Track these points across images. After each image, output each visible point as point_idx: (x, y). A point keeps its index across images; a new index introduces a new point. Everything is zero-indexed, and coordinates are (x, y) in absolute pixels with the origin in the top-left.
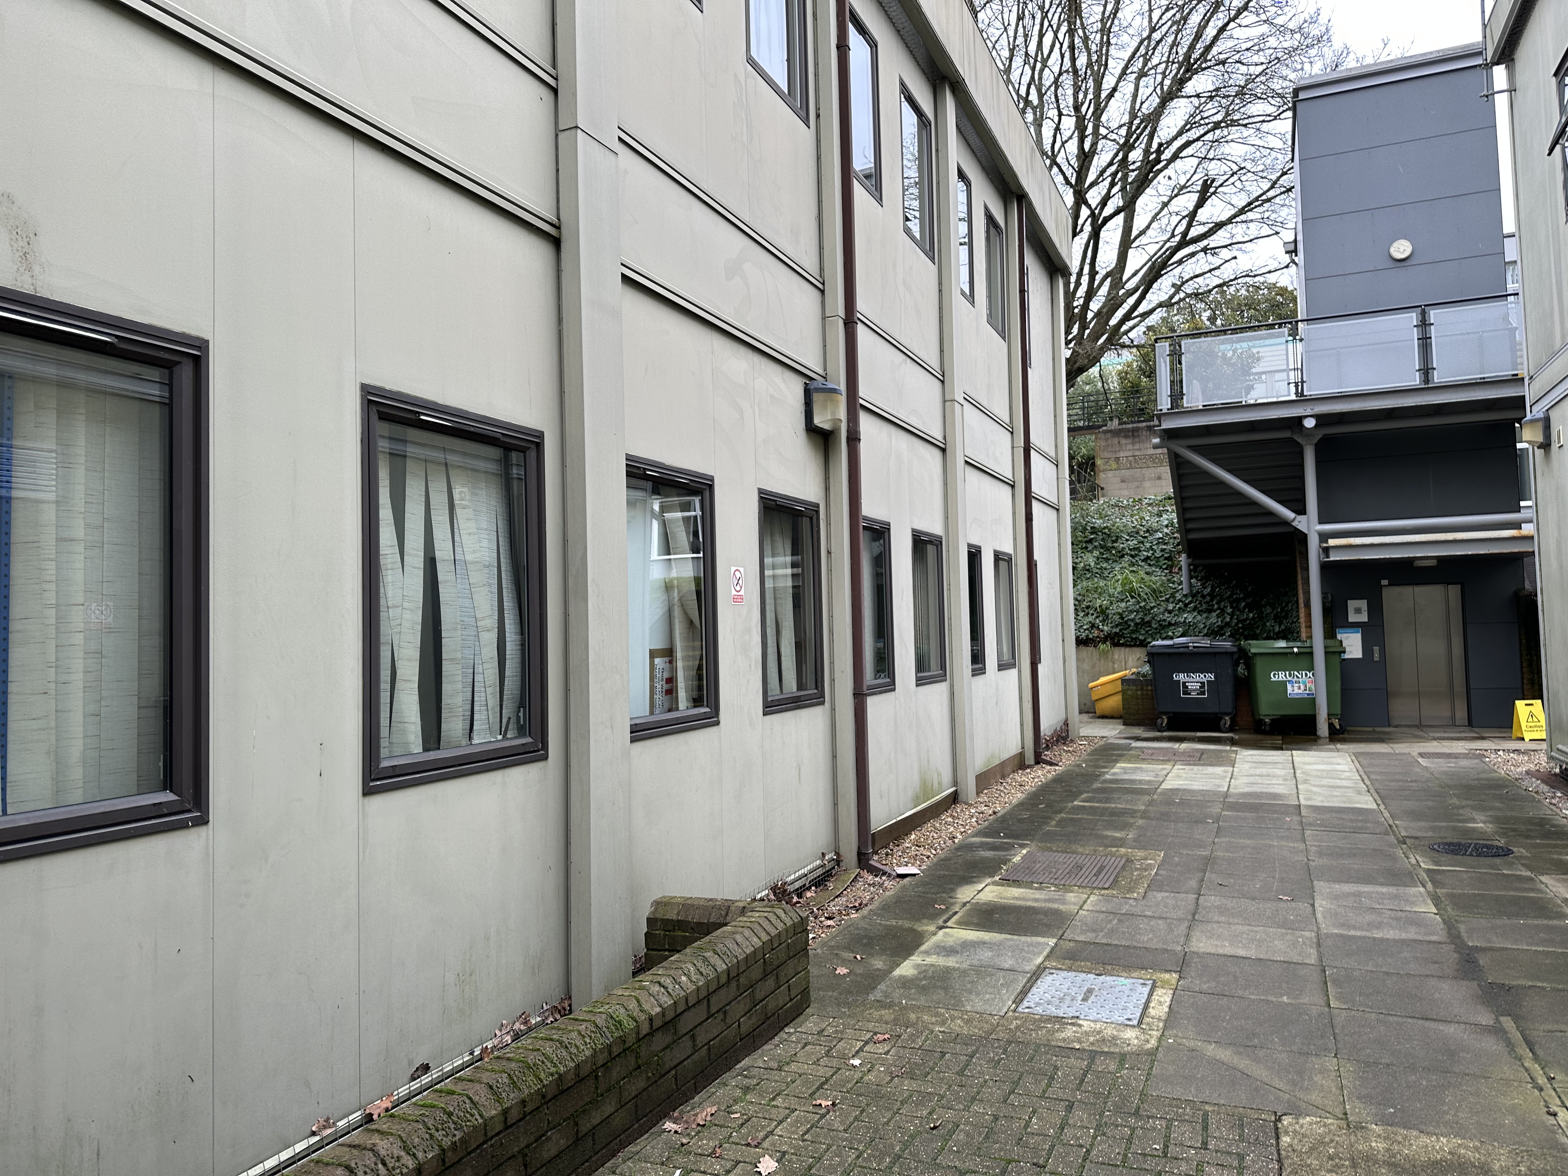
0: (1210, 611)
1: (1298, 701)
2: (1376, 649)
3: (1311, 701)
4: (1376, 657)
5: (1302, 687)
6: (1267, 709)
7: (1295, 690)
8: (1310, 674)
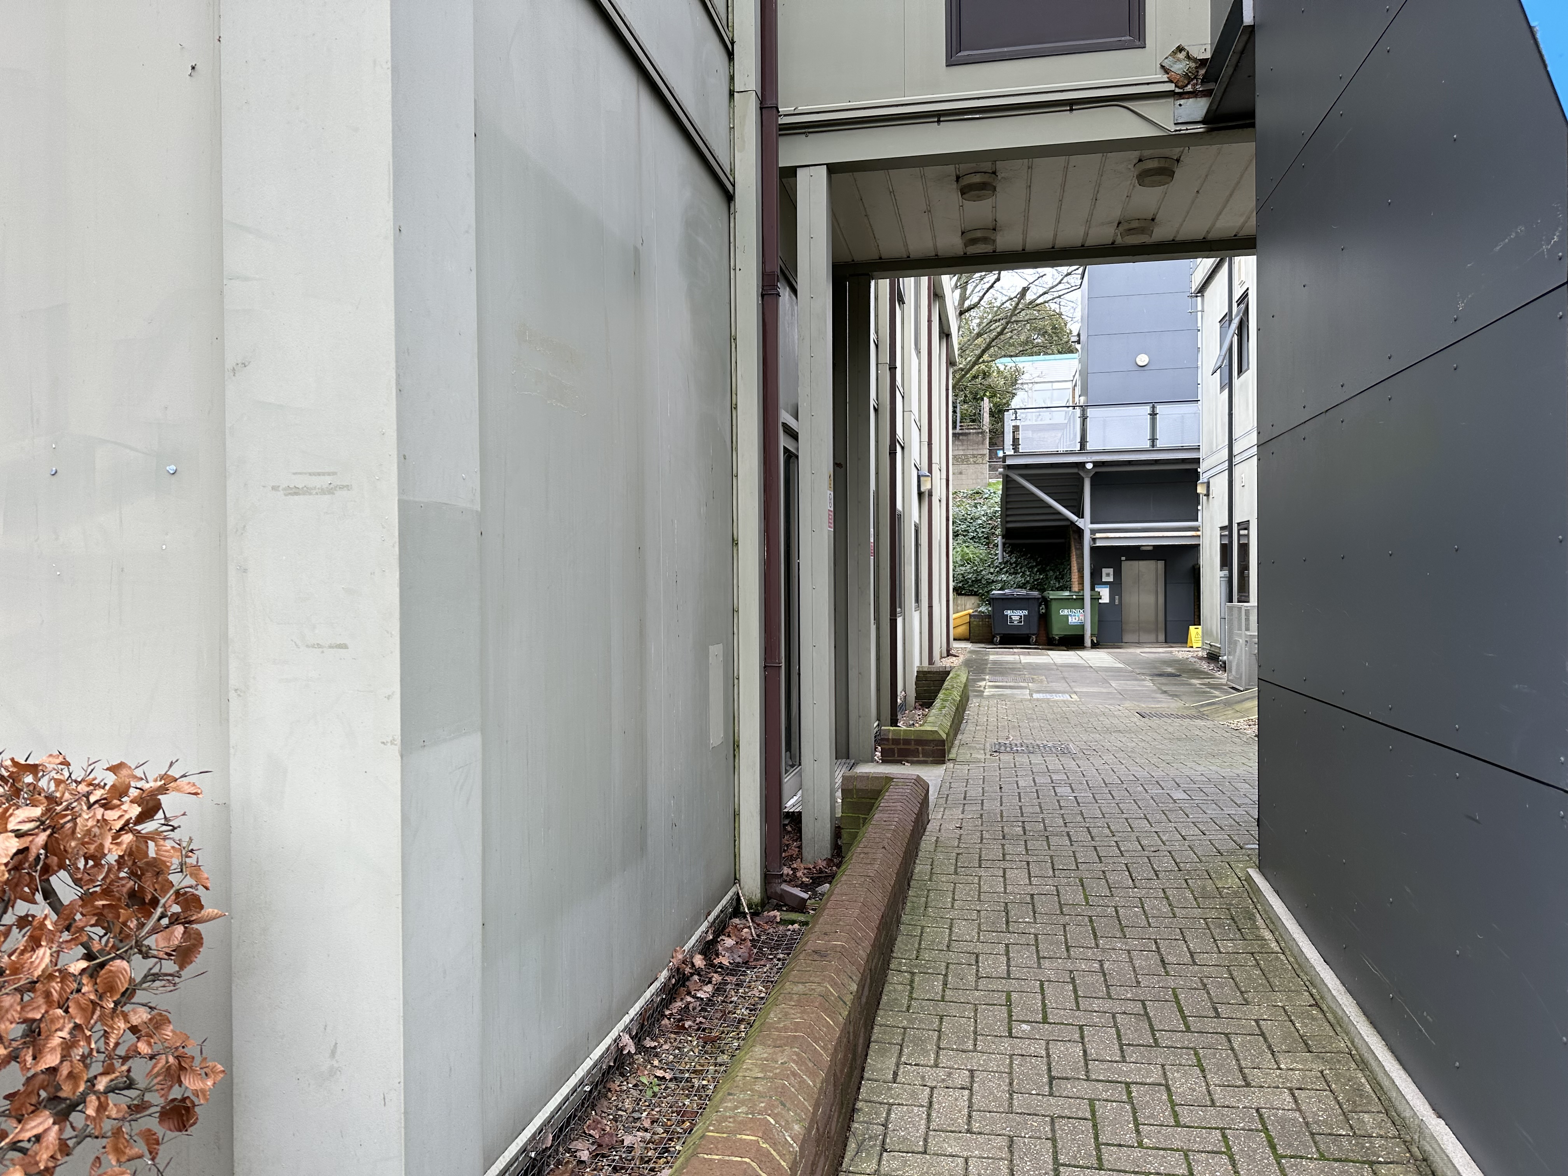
0: (1016, 573)
1: (1075, 626)
2: (1117, 597)
3: (1082, 626)
4: (1117, 602)
5: (1077, 619)
6: (1057, 631)
7: (1072, 620)
8: (1082, 611)
